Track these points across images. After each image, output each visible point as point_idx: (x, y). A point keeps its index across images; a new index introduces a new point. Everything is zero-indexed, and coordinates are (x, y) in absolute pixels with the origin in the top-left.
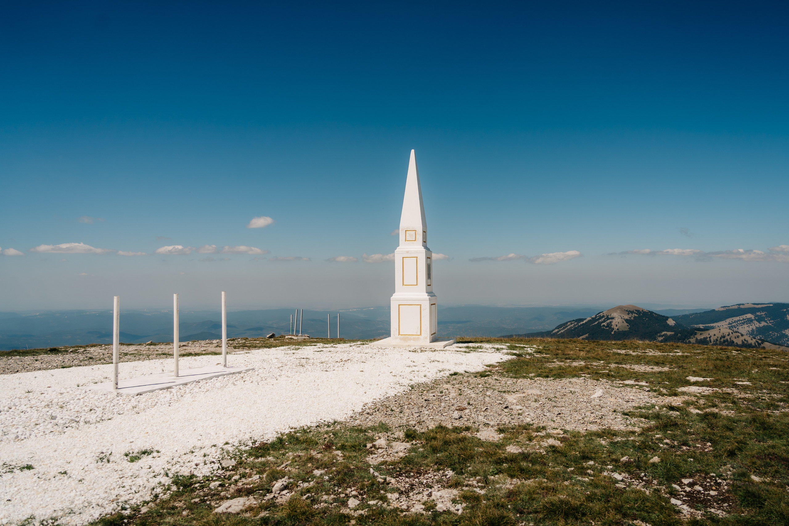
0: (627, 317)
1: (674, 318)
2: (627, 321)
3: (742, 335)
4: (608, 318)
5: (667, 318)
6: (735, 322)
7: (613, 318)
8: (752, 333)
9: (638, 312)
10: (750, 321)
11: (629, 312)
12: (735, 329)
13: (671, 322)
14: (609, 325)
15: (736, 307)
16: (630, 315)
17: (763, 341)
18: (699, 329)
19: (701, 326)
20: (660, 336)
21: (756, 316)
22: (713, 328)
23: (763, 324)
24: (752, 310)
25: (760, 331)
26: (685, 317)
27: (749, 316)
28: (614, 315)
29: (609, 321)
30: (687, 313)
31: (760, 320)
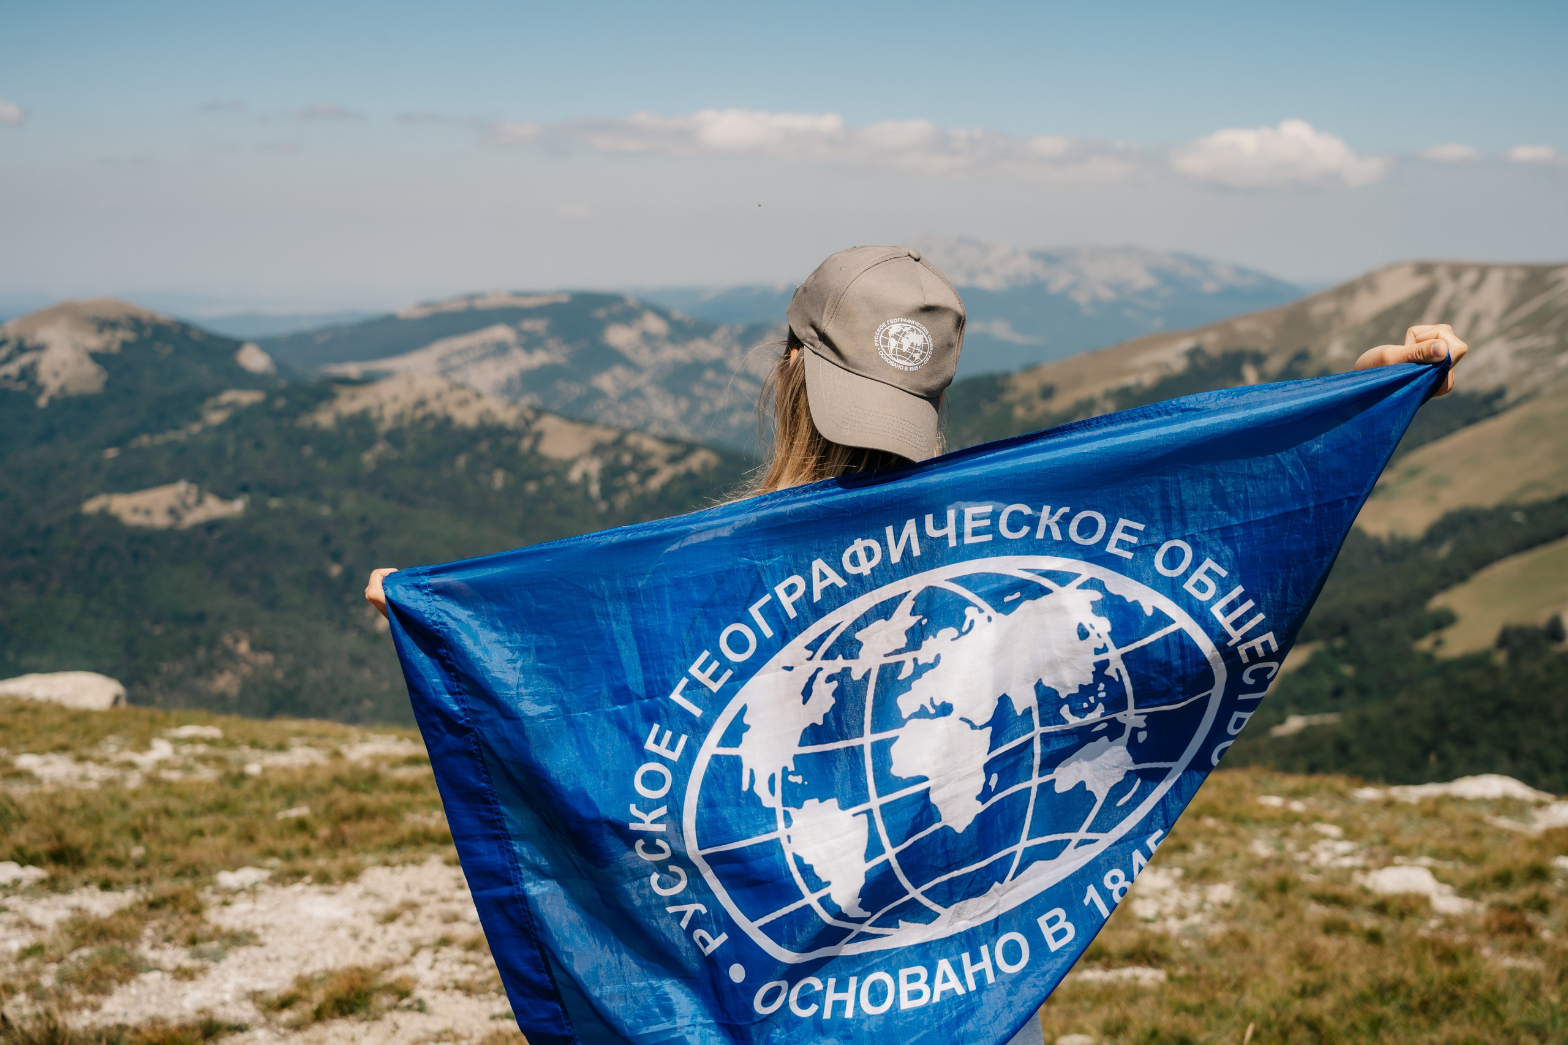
0: (95, 342)
1: (266, 345)
2: (96, 357)
3: (479, 396)
4: (22, 348)
5: (236, 345)
6: (459, 353)
7: (40, 348)
8: (509, 390)
9: (136, 323)
10: (501, 349)
11: (105, 324)
12: (458, 378)
13: (254, 360)
14: (28, 374)
15: (460, 306)
16: (107, 336)
17: (539, 412)
18: (346, 382)
19: (353, 370)
20: (217, 408)
21: (521, 333)
22: (388, 375)
23: (540, 358)
24: (509, 315)
25: (534, 380)
26: (301, 341)
27: (501, 333)
28: (45, 334)
29: (25, 359)
30: (306, 326)
31: (530, 343)
